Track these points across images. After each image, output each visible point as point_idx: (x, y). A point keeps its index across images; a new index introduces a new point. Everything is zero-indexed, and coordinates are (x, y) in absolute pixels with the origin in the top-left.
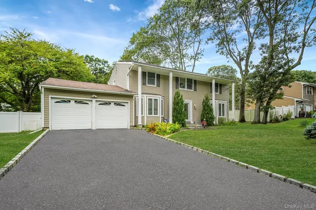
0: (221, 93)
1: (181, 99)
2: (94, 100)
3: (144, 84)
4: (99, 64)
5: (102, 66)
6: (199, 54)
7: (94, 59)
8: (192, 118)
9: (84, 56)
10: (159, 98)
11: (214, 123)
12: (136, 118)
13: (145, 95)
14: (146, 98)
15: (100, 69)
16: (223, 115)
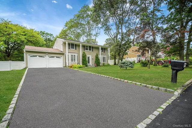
0: (104, 52)
1: (85, 55)
2: (47, 56)
3: (69, 48)
4: (48, 36)
5: (50, 37)
6: (98, 33)
7: (45, 33)
8: (91, 63)
9: (40, 32)
10: (76, 55)
11: (101, 65)
12: (66, 63)
13: (70, 53)
14: (70, 54)
15: (49, 39)
16: (105, 62)
